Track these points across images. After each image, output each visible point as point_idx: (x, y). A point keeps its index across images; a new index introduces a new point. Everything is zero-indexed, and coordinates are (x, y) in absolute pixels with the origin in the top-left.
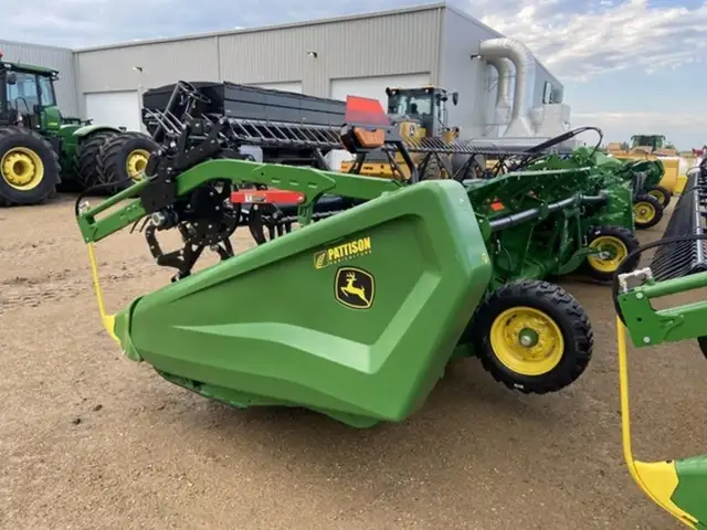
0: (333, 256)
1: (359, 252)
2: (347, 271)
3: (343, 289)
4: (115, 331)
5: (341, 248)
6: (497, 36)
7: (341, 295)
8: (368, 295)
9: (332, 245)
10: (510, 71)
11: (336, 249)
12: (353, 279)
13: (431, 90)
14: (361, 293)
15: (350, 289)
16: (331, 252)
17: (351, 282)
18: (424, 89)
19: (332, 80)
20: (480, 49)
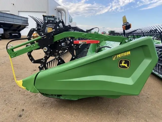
0: (119, 56)
1: (127, 55)
2: (122, 60)
3: (120, 65)
4: (22, 85)
5: (121, 54)
6: (60, 5)
7: (120, 66)
8: (128, 66)
9: (119, 54)
10: (63, 14)
11: (120, 55)
12: (124, 62)
13: (54, 16)
14: (126, 65)
15: (123, 64)
16: (118, 56)
17: (123, 63)
18: (52, 16)
19: (19, 11)
20: (56, 8)
